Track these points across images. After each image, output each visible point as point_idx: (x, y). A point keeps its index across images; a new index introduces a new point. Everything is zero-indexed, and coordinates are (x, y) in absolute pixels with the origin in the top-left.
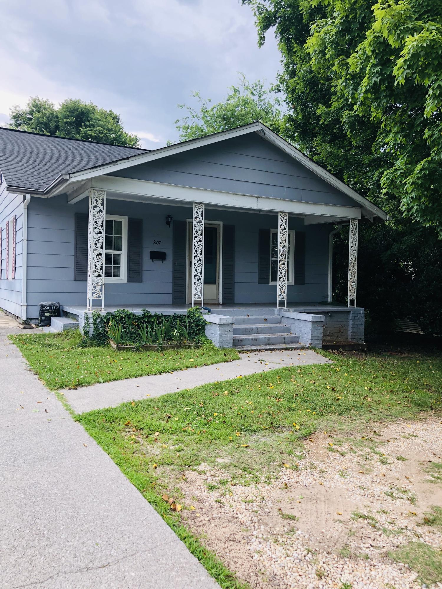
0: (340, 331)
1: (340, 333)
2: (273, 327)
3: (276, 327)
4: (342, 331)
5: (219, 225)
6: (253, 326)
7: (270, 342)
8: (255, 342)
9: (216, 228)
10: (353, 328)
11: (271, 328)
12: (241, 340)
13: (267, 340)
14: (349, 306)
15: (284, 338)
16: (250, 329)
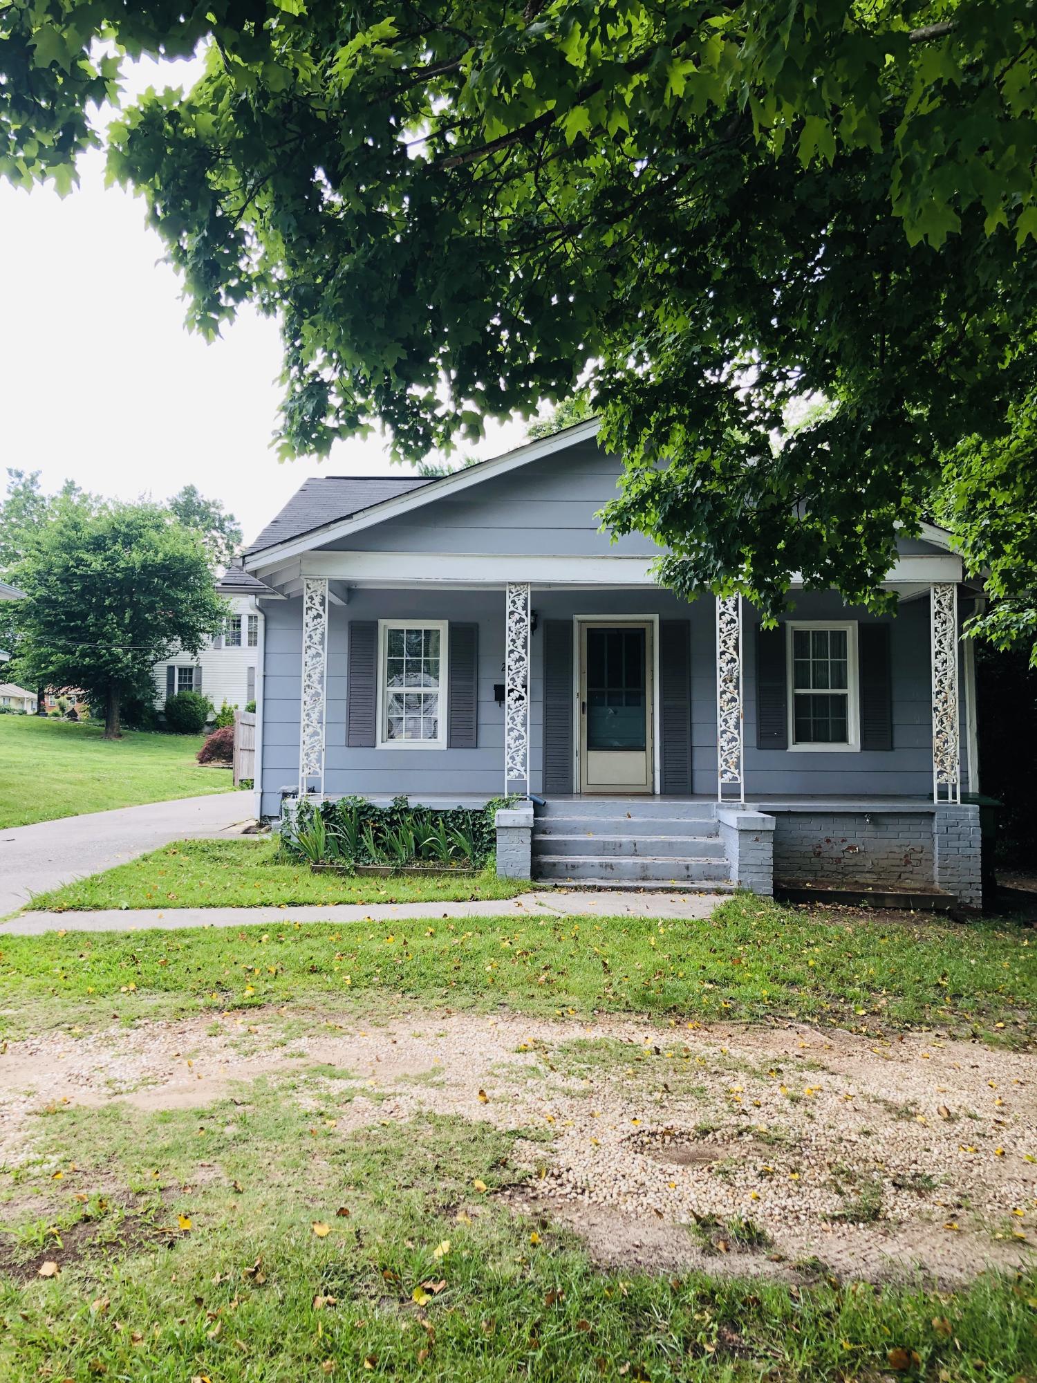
0: (908, 862)
1: (910, 868)
2: (676, 843)
3: (683, 843)
4: (914, 863)
5: (652, 622)
6: (624, 839)
7: (650, 873)
8: (608, 872)
9: (644, 630)
10: (944, 857)
11: (670, 844)
12: (573, 866)
13: (639, 870)
14: (936, 800)
15: (687, 868)
16: (615, 843)
